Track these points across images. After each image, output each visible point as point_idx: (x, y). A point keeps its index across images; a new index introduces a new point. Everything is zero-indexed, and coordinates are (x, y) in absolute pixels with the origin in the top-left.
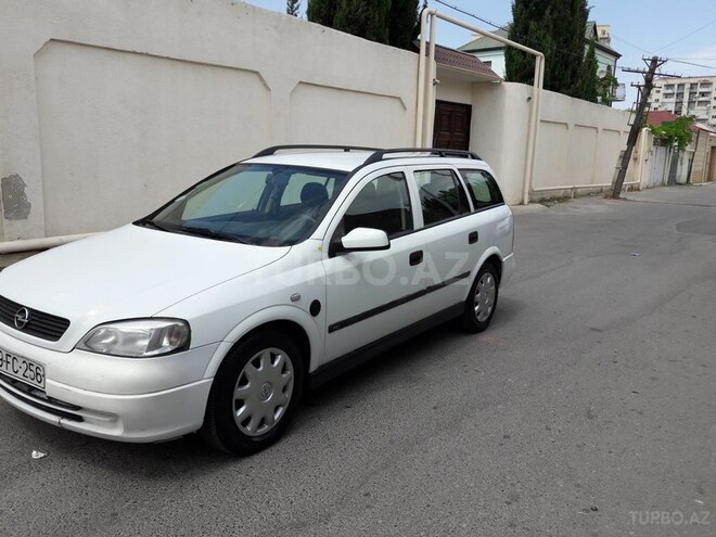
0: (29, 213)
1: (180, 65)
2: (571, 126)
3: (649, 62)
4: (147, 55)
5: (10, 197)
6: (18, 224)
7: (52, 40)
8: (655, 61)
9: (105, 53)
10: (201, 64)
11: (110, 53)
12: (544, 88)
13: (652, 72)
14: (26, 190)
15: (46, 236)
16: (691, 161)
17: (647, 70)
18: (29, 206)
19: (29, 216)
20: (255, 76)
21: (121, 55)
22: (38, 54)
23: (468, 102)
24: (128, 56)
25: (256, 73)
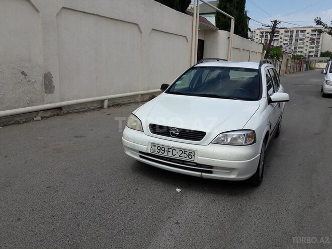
0: (54, 90)
1: (110, 20)
2: (241, 50)
3: (273, 22)
4: (98, 15)
5: (47, 83)
6: (50, 95)
7: (63, 7)
8: (275, 22)
9: (83, 14)
10: (117, 20)
11: (84, 14)
12: (234, 33)
13: (274, 26)
14: (53, 80)
15: (61, 102)
16: (280, 65)
17: (272, 26)
18: (54, 87)
19: (54, 92)
20: (136, 26)
21: (89, 15)
22: (58, 14)
23: (203, 39)
24: (91, 16)
25: (137, 24)
